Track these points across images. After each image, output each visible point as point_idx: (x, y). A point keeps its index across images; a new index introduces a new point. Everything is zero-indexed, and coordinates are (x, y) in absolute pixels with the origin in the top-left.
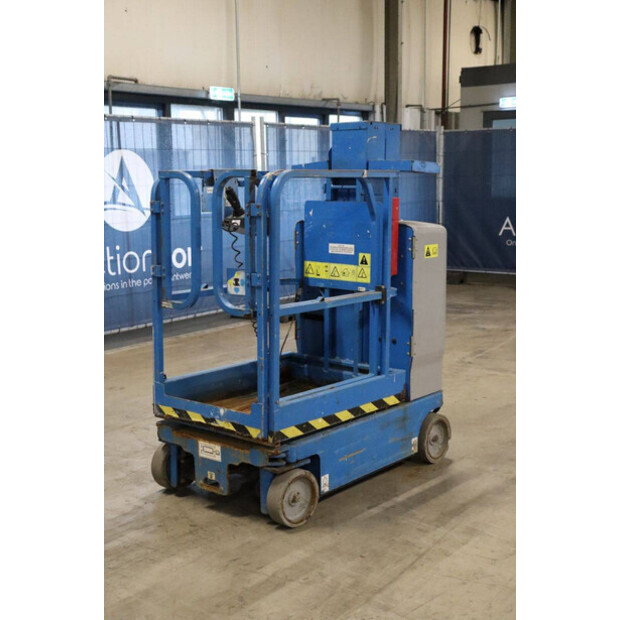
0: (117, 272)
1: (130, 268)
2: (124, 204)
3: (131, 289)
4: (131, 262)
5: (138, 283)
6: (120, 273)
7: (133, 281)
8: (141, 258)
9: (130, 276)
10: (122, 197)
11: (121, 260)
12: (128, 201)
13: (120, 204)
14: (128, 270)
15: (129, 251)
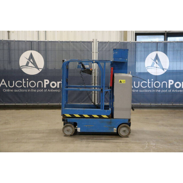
0: (151, 87)
1: (156, 86)
2: (157, 67)
3: (156, 92)
4: (157, 84)
5: (159, 91)
6: (152, 87)
7: (157, 90)
8: (161, 84)
9: (156, 89)
10: (155, 65)
11: (153, 84)
12: (158, 66)
13: (155, 67)
14: (155, 87)
15: (156, 81)
